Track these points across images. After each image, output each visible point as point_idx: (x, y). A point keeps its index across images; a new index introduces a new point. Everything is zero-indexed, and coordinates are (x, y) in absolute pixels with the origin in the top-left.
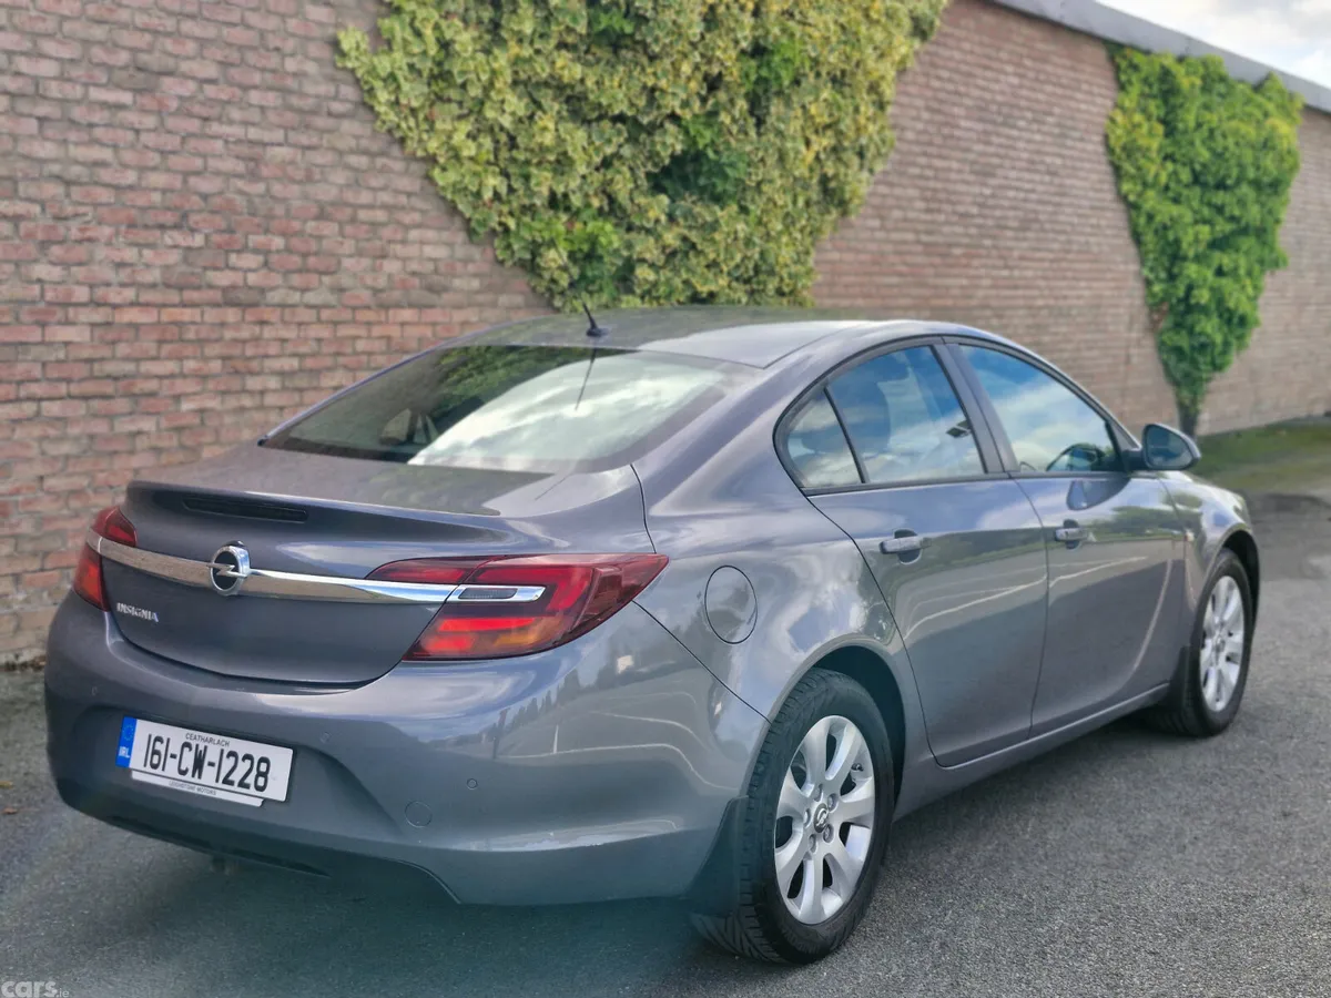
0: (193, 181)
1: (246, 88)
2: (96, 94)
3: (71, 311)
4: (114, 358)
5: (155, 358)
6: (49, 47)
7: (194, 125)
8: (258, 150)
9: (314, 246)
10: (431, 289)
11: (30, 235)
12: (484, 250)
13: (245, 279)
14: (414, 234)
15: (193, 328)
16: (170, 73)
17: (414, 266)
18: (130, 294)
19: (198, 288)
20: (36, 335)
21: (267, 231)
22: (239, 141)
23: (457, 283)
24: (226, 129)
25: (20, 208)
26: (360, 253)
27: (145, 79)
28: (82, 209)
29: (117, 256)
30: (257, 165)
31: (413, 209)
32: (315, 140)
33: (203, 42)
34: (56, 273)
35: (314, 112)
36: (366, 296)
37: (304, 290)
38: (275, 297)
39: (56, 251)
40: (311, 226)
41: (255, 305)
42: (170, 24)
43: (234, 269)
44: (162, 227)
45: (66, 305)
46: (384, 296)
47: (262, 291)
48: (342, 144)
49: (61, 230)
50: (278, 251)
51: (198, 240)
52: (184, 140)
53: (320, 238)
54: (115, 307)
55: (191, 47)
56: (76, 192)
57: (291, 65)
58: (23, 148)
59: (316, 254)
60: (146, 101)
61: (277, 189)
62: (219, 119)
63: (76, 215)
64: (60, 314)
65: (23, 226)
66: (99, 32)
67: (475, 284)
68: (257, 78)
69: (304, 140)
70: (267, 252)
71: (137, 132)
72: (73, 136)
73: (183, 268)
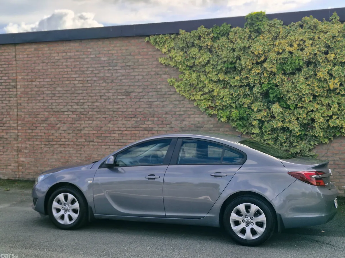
0: (137, 109)
1: (149, 92)
2: (119, 97)
3: (115, 132)
4: (123, 139)
5: (131, 140)
6: (110, 91)
7: (137, 100)
8: (151, 103)
9: (165, 119)
10: (198, 127)
11: (107, 120)
12: (214, 119)
13: (149, 126)
14: (192, 116)
15: (138, 135)
16: (132, 92)
17: (192, 123)
18: (125, 129)
19: (139, 128)
20: (109, 135)
21: (153, 117)
22: (147, 102)
23: (205, 126)
24: (144, 100)
25: (106, 116)
26: (177, 120)
27: (128, 94)
28: (116, 116)
29: (122, 123)
30: (151, 106)
31: (192, 111)
32: (165, 100)
33: (139, 86)
34: (112, 126)
35: (164, 94)
36: (178, 129)
37: (162, 128)
38: (156, 129)
39: (112, 122)
40: (164, 116)
41: (151, 131)
42: (132, 84)
43: (146, 124)
44: (132, 118)
45: (114, 131)
46: (184, 129)
47: (152, 128)
48: (171, 100)
49: (113, 118)
50: (156, 121)
51: (139, 119)
52: (135, 103)
53: (166, 118)
54: (123, 131)
55: (137, 87)
56: (115, 113)
57: (159, 87)
58: (107, 107)
59: (165, 121)
60: (128, 97)
61: (156, 109)
62: (143, 98)
63: (115, 117)
64: (113, 132)
65: (106, 119)
66: (119, 87)
67: (212, 126)
68: (151, 90)
69: (162, 100)
70: (154, 121)
71: (127, 102)
72: (115, 104)
73: (136, 124)
